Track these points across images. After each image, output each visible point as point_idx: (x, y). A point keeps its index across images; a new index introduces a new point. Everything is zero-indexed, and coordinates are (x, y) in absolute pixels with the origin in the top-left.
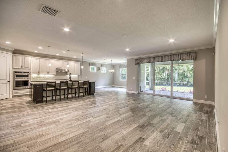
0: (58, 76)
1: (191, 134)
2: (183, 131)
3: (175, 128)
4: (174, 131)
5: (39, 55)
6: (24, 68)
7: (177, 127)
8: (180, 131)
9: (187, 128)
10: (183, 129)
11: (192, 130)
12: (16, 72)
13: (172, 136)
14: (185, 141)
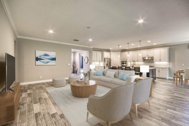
0: (146, 63)
1: (25, 108)
2: (33, 106)
3: (40, 104)
4: (38, 103)
5: (132, 50)
6: (125, 59)
7: (39, 106)
8: (34, 105)
9: (30, 110)
10: (33, 108)
11: (26, 111)
12: (122, 61)
13: (38, 100)
14: (28, 102)
